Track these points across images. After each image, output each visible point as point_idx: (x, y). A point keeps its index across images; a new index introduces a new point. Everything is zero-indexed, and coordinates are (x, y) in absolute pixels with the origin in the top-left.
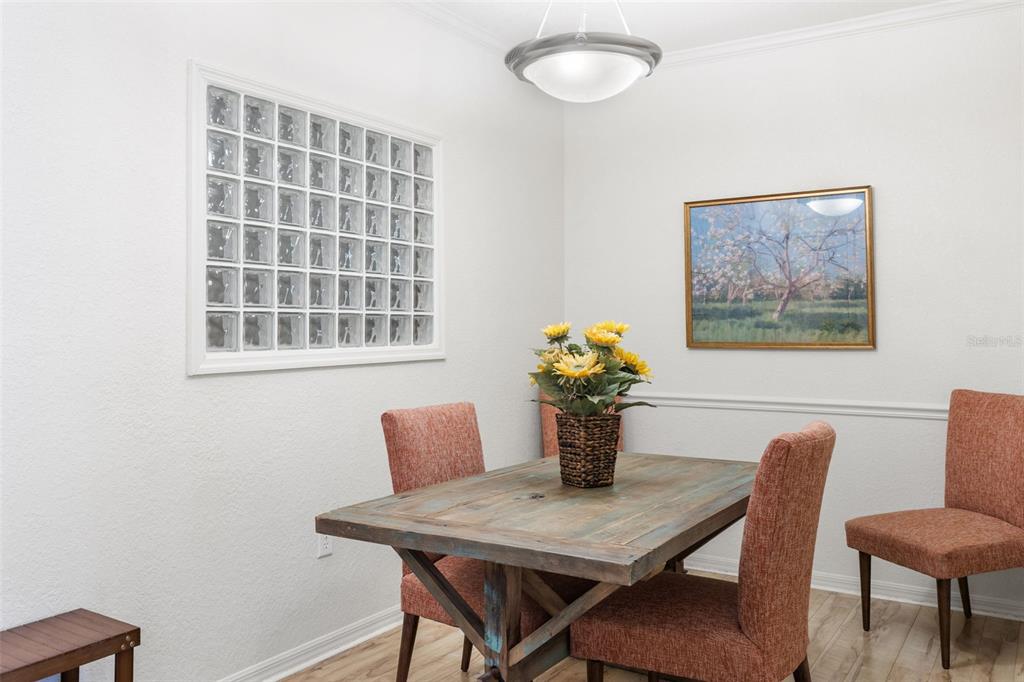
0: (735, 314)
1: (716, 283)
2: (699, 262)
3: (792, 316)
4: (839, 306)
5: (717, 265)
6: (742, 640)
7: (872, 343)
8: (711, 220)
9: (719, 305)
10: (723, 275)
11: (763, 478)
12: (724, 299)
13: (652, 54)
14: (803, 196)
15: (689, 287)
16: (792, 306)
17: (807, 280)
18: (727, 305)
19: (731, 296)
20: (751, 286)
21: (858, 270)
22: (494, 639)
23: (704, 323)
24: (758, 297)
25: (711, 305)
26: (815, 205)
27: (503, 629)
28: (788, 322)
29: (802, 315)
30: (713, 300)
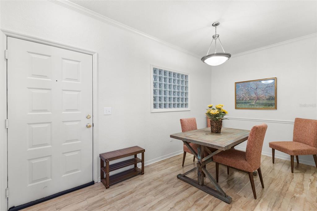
0: (245, 103)
1: (241, 97)
2: (238, 93)
3: (258, 103)
4: (268, 101)
5: (241, 94)
6: (246, 162)
7: (276, 108)
8: (240, 86)
9: (242, 101)
10: (243, 96)
11: (252, 134)
12: (243, 100)
13: (229, 56)
14: (260, 80)
15: (236, 98)
16: (258, 101)
17: (261, 96)
18: (243, 101)
19: (244, 100)
20: (249, 98)
21: (273, 94)
22: (199, 157)
23: (239, 104)
24: (250, 99)
25: (240, 101)
26: (263, 82)
27: (201, 155)
28: (257, 104)
29: (260, 103)
30: (241, 100)
